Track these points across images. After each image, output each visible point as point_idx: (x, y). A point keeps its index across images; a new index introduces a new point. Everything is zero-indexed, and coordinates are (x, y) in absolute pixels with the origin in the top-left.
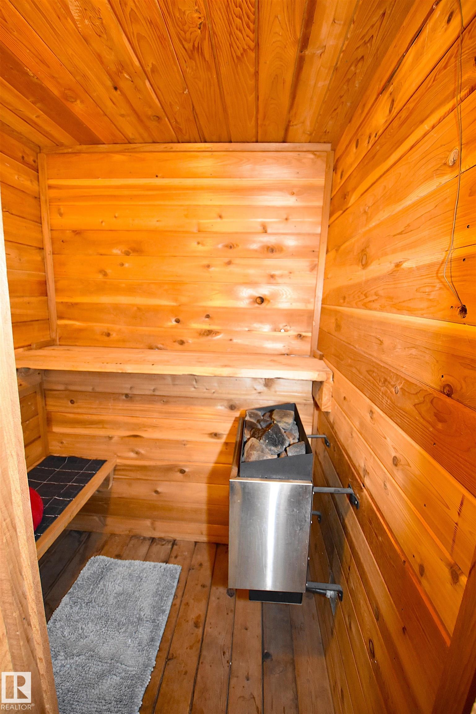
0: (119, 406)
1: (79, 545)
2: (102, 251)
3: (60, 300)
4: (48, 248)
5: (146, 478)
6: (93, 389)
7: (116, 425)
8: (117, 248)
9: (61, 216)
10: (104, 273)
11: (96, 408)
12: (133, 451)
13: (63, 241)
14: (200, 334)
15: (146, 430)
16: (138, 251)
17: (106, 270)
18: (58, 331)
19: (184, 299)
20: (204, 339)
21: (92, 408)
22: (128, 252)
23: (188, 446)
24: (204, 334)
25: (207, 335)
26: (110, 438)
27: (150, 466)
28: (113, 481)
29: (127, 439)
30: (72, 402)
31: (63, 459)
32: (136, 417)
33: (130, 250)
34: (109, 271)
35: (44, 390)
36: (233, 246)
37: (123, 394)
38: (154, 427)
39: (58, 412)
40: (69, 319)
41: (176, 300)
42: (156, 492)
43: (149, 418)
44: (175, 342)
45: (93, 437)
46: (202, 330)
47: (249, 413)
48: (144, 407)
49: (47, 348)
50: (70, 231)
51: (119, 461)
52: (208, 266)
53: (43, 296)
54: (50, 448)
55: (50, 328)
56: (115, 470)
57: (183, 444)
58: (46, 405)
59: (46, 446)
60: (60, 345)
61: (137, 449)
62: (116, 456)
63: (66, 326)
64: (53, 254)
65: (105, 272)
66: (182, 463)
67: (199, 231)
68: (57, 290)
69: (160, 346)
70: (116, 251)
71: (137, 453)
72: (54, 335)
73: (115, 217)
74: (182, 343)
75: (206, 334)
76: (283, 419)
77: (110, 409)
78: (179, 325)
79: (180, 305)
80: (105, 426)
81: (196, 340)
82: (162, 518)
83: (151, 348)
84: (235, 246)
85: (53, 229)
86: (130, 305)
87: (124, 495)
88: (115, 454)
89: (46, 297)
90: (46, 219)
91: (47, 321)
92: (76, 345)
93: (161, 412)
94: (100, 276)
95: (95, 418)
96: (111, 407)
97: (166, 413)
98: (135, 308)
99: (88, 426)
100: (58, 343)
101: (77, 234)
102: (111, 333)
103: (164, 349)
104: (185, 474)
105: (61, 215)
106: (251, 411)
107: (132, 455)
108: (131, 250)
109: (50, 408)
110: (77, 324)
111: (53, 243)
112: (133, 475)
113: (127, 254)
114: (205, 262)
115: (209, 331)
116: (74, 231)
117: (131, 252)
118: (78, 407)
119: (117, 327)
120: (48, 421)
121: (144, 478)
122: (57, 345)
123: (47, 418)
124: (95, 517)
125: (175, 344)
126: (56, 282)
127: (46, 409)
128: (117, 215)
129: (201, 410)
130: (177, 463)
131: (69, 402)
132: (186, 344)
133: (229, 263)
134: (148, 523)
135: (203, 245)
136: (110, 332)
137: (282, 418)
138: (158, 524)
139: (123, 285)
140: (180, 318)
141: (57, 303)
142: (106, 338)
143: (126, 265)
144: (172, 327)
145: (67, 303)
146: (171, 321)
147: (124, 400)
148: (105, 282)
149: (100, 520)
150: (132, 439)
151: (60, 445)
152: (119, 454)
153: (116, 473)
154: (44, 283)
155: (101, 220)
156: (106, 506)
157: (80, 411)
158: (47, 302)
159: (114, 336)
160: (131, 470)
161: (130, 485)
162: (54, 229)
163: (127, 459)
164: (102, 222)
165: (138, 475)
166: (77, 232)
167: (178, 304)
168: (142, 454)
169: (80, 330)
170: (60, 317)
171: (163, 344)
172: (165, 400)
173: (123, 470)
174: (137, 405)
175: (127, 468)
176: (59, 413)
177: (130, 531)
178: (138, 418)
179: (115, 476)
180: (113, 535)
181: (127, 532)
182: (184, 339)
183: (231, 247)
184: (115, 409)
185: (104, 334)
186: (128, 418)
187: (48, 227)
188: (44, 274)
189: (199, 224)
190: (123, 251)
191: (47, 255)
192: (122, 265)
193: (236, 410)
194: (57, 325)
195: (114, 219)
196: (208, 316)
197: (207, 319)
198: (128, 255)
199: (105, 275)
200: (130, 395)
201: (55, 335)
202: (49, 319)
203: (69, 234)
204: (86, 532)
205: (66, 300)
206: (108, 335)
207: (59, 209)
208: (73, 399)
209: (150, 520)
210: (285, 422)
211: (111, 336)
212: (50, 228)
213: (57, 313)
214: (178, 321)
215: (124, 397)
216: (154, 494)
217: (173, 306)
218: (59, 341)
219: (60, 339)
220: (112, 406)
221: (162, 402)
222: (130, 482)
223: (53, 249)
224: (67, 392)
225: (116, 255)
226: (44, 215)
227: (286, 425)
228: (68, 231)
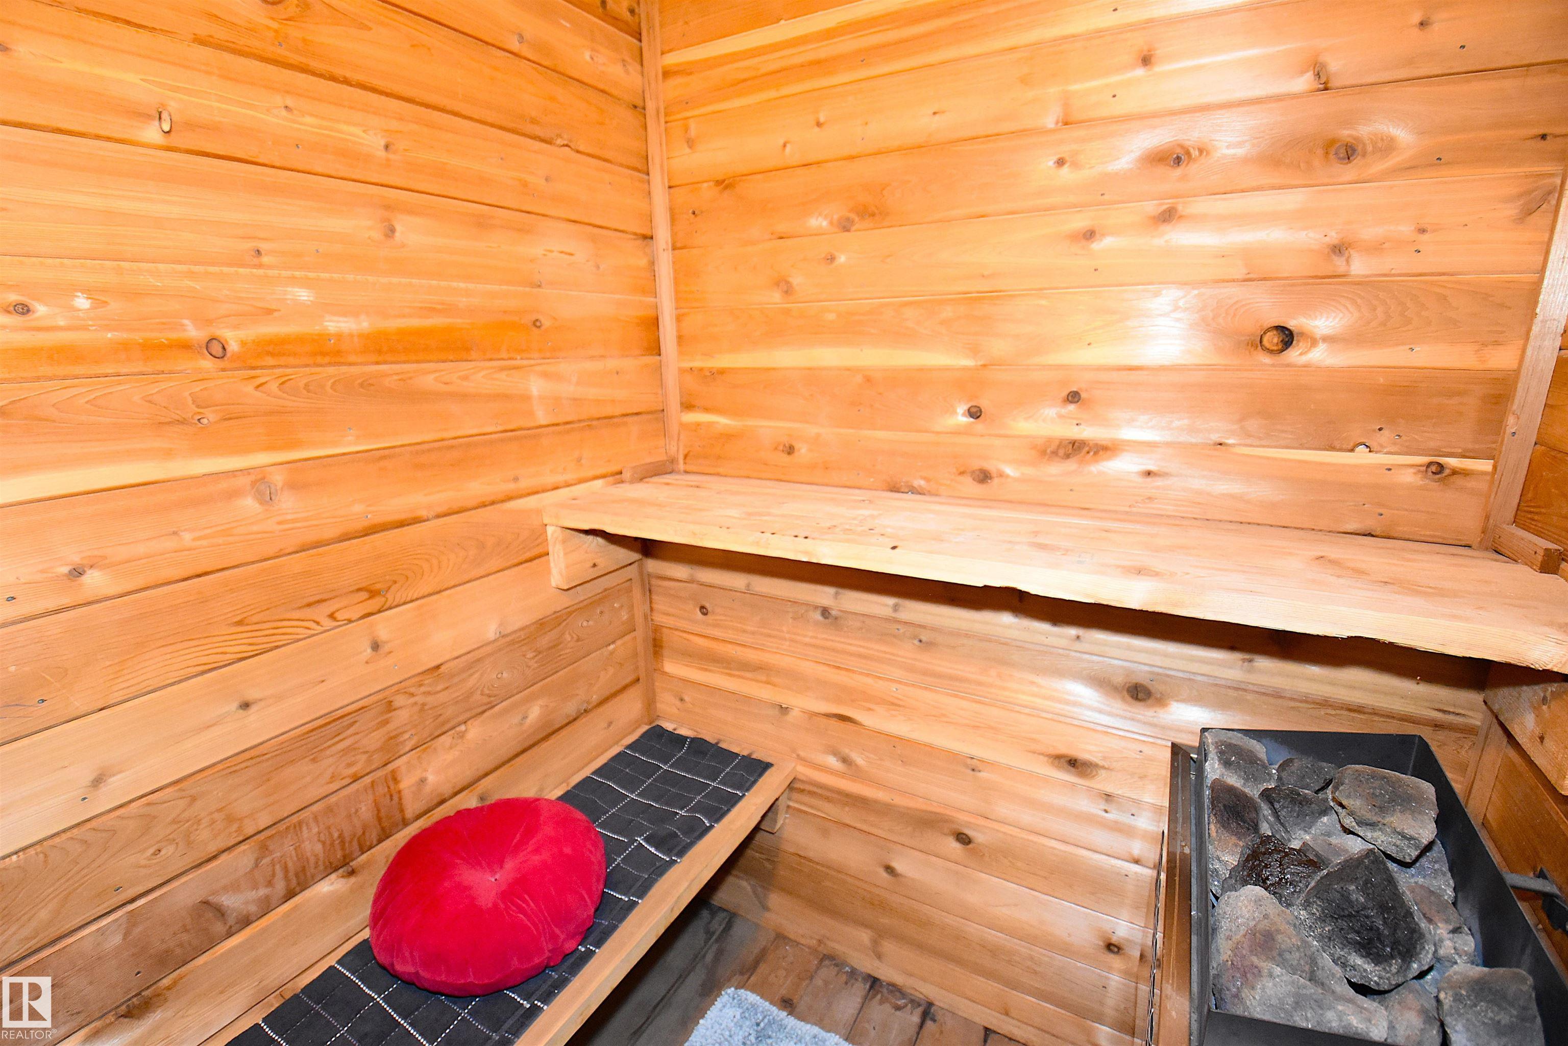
0: (805, 636)
1: (706, 942)
2: (782, 227)
3: (687, 365)
4: (663, 235)
5: (864, 827)
6: (748, 585)
7: (796, 680)
8: (820, 214)
9: (690, 147)
10: (785, 288)
11: (753, 633)
12: (835, 753)
13: (694, 213)
14: (1043, 453)
15: (870, 709)
16: (873, 215)
17: (790, 279)
18: (682, 437)
19: (999, 347)
20: (1055, 470)
21: (744, 631)
22: (848, 219)
23: (982, 774)
24: (1055, 453)
25: (1067, 456)
26: (784, 710)
27: (876, 802)
28: (787, 812)
29: (824, 720)
30: (704, 610)
31: (679, 740)
32: (847, 670)
33: (852, 216)
34: (797, 280)
35: (649, 575)
36: (1188, 153)
37: (816, 607)
38: (894, 705)
39: (676, 630)
40: (707, 410)
41: (974, 350)
42: (889, 869)
43: (879, 678)
44: (962, 473)
45: (747, 699)
46: (1049, 440)
47: (1217, 745)
48: (867, 648)
49: (655, 479)
50: (712, 184)
51: (804, 771)
52: (1090, 235)
53: (652, 355)
54: (659, 705)
55: (665, 433)
56: (790, 787)
57: (973, 766)
58: (652, 609)
59: (650, 703)
60: (686, 472)
61: (846, 751)
62: (794, 755)
63: (698, 425)
64: (674, 248)
65: (787, 282)
66: (962, 817)
67: (1066, 124)
68: (680, 339)
69: (919, 483)
70: (818, 222)
71: (845, 760)
72: (673, 450)
73: (819, 124)
74: (984, 477)
75: (1061, 452)
76: (1388, 819)
77: (785, 639)
78: (979, 426)
79: (984, 366)
80: (775, 680)
81: (1029, 471)
82: (901, 939)
83: (894, 488)
84: (1195, 153)
85: (672, 184)
86: (848, 369)
87: (811, 854)
88: (794, 750)
89: (658, 358)
90: (657, 160)
91: (658, 414)
92: (718, 474)
93: (911, 669)
94: (776, 296)
95: (752, 656)
96: (787, 636)
97: (925, 673)
98: (859, 379)
99: (737, 673)
100: (681, 466)
101: (726, 187)
102: (797, 446)
103: (930, 493)
104: (970, 846)
105: (691, 143)
106: (1224, 736)
107: (832, 761)
108: (858, 214)
109: (659, 619)
110: (722, 421)
111: (673, 219)
112: (832, 811)
113: (845, 226)
114: (1080, 222)
115: (1073, 443)
116: (719, 183)
117: (857, 219)
118: (716, 626)
119: (812, 430)
120: (655, 646)
121: (858, 825)
122: (678, 472)
123: (655, 640)
124: (744, 884)
125: (961, 478)
126: (679, 319)
127: (652, 620)
128: (822, 120)
129: (1032, 683)
130: (948, 812)
131: (698, 610)
132: (996, 481)
133: (1168, 216)
134: (865, 936)
135: (1076, 165)
136: (794, 444)
137: (1382, 809)
138: (888, 947)
139: (831, 317)
140: (984, 403)
141: (682, 371)
142: (784, 459)
143: (842, 259)
144: (958, 432)
145: (701, 370)
146: (954, 412)
147: (816, 623)
148: (787, 312)
149: (754, 892)
150: (834, 722)
151: (678, 703)
152: (802, 754)
153: (795, 795)
154: (654, 323)
155: (781, 142)
156: (768, 865)
157: (717, 633)
158: (658, 370)
159: (803, 450)
160: (828, 799)
161: (825, 833)
162: (678, 183)
163: (822, 770)
164: (784, 146)
165: (847, 815)
166: (725, 184)
167: (980, 363)
168: (856, 765)
169: (728, 437)
170: (688, 406)
171: (927, 480)
172: (924, 638)
173: (811, 793)
174: (851, 641)
175: (819, 791)
176: (677, 633)
177: (820, 941)
178: (851, 675)
179: (791, 804)
180: (781, 938)
181: (814, 942)
182: (990, 466)
183: (1178, 160)
184: (796, 642)
185: (781, 448)
186: (826, 668)
187: (663, 178)
188: (652, 299)
189: (1066, 101)
190: (836, 217)
191: (661, 250)
192: (831, 259)
193: (1150, 702)
194: (683, 425)
195: (817, 129)
196: (1074, 397)
197: (1072, 407)
198: (848, 231)
199: (788, 291)
200: (833, 613)
201: (675, 449)
202: (663, 410)
203: (707, 191)
204: (724, 910)
205: (697, 364)
206: (790, 450)
207: (687, 129)
208: (707, 605)
209: (869, 931)
210: (1395, 831)
211: (796, 454)
212: (666, 181)
213: (681, 397)
214: (975, 413)
215: (818, 616)
216: (884, 875)
217: (965, 369)
218: (685, 463)
219: (686, 457)
220: (788, 632)
221: (916, 642)
222: (826, 827)
223: (674, 234)
224: (694, 586)
225: (819, 233)
226: (654, 150)
227: (1403, 844)
228: (705, 185)
